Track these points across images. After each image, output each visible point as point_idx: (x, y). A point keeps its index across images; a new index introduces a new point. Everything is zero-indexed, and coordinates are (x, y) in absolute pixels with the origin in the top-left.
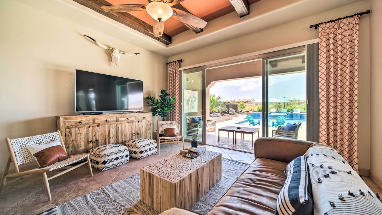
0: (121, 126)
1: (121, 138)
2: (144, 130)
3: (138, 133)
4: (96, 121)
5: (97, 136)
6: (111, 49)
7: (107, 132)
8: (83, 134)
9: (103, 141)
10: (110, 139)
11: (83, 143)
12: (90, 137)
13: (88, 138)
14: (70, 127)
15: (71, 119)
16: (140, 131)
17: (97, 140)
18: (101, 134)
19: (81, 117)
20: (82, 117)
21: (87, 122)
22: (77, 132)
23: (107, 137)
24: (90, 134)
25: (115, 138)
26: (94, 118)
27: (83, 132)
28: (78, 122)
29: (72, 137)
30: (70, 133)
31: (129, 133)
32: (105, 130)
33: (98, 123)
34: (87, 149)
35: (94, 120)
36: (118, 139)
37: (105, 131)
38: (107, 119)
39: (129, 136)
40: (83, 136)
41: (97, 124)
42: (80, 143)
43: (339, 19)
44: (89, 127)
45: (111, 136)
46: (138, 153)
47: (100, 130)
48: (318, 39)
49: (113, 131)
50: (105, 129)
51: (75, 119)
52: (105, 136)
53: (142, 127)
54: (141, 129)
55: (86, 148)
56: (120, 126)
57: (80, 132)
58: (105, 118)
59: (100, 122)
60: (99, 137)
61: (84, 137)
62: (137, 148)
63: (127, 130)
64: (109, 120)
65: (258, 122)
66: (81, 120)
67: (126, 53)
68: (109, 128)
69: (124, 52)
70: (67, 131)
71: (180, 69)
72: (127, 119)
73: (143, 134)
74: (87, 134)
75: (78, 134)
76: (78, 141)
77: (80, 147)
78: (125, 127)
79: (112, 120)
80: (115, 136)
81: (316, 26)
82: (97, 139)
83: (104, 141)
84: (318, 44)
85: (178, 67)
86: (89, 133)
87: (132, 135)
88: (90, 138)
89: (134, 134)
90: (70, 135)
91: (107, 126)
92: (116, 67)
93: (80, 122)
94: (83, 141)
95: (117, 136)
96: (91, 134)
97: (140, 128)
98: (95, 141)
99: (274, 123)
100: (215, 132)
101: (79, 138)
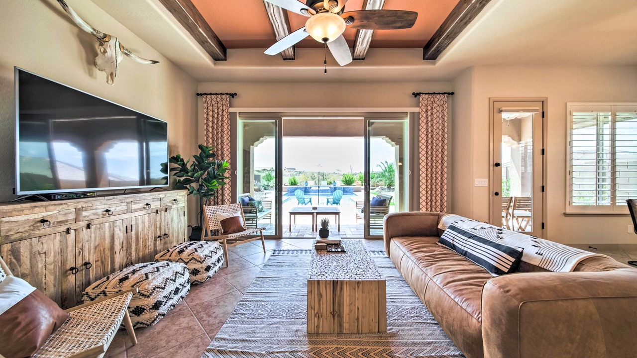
0: (137, 221)
1: (137, 250)
2: (175, 226)
3: (165, 235)
4: (84, 214)
5: (86, 254)
6: (102, 35)
7: (108, 240)
8: (52, 254)
9: (99, 263)
10: (115, 256)
11: (52, 277)
12: (69, 257)
13: (64, 262)
14: (13, 238)
15: (17, 213)
16: (169, 229)
17: (86, 264)
18: (96, 248)
19: (45, 207)
20: (49, 205)
21: (61, 218)
22: (34, 250)
23: (108, 252)
24: (70, 249)
25: (123, 253)
26: (79, 207)
27: (52, 248)
28: (38, 222)
29: (20, 266)
30: (14, 256)
31: (150, 237)
32: (104, 236)
33: (87, 219)
34: (62, 292)
35: (78, 213)
36: (130, 255)
37: (103, 238)
38: (107, 207)
39: (150, 243)
40: (51, 258)
41: (86, 223)
42: (44, 279)
43: (434, 93)
44: (68, 231)
45: (116, 247)
46: (203, 270)
47: (93, 235)
48: (419, 108)
49: (120, 237)
50: (104, 232)
51: (28, 212)
52: (104, 249)
53: (172, 221)
54: (171, 224)
55: (60, 290)
56: (133, 222)
57: (43, 249)
58: (103, 206)
59: (92, 217)
60: (89, 254)
61: (54, 262)
62: (198, 261)
63: (147, 231)
64: (113, 209)
65: (309, 200)
66: (45, 214)
67: (132, 55)
68: (112, 229)
69: (129, 52)
70: (6, 249)
71: (231, 110)
72: (147, 204)
74: (63, 250)
75: (39, 254)
76: (37, 275)
77: (45, 289)
78: (143, 223)
79: (118, 209)
80: (125, 248)
81: (416, 95)
82: (87, 260)
83: (102, 262)
84: (419, 113)
85: (228, 105)
86: (67, 248)
87: (155, 240)
88: (68, 262)
89: (159, 237)
90: (14, 260)
91: (107, 225)
92: (109, 82)
93: (43, 221)
94: (50, 273)
95: (129, 247)
96: (72, 251)
97: (168, 224)
98: (82, 265)
99: (329, 200)
100: (270, 218)
101: (40, 266)
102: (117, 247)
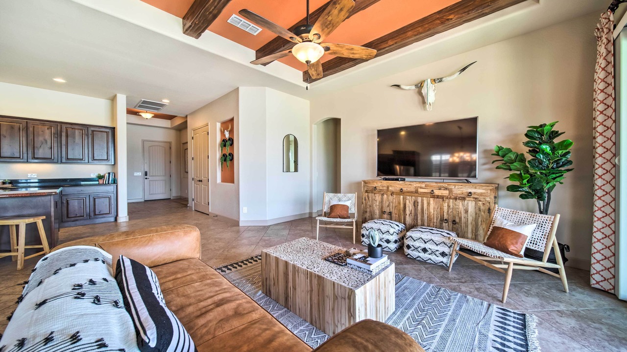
0: (422, 201)
2: (470, 219)
3: (454, 221)
4: (390, 188)
5: (391, 208)
6: (419, 85)
7: (402, 206)
8: (378, 202)
9: (397, 215)
12: (384, 206)
14: (368, 191)
16: (460, 218)
18: (396, 206)
19: (376, 182)
21: (381, 188)
22: (373, 198)
23: (402, 212)
24: (384, 202)
25: (412, 217)
26: (389, 184)
27: (378, 199)
29: (369, 202)
30: (368, 198)
31: (435, 216)
33: (392, 191)
35: (388, 187)
37: (399, 203)
38: (401, 187)
39: (435, 221)
40: (378, 204)
41: (391, 193)
44: (383, 194)
47: (394, 200)
49: (410, 207)
50: (400, 200)
51: (371, 183)
52: (400, 210)
53: (466, 211)
54: (463, 215)
56: (419, 199)
57: (375, 199)
59: (394, 191)
60: (392, 209)
63: (432, 211)
64: (405, 189)
66: (376, 185)
68: (405, 200)
70: (366, 195)
72: (432, 191)
73: (467, 226)
74: (382, 202)
76: (373, 208)
77: (376, 215)
78: (429, 204)
79: (409, 189)
80: (413, 215)
82: (391, 211)
83: (399, 216)
89: (446, 220)
91: (402, 197)
93: (375, 188)
95: (416, 215)
97: (459, 213)
98: (389, 213)
101: (374, 205)
102: (408, 212)
